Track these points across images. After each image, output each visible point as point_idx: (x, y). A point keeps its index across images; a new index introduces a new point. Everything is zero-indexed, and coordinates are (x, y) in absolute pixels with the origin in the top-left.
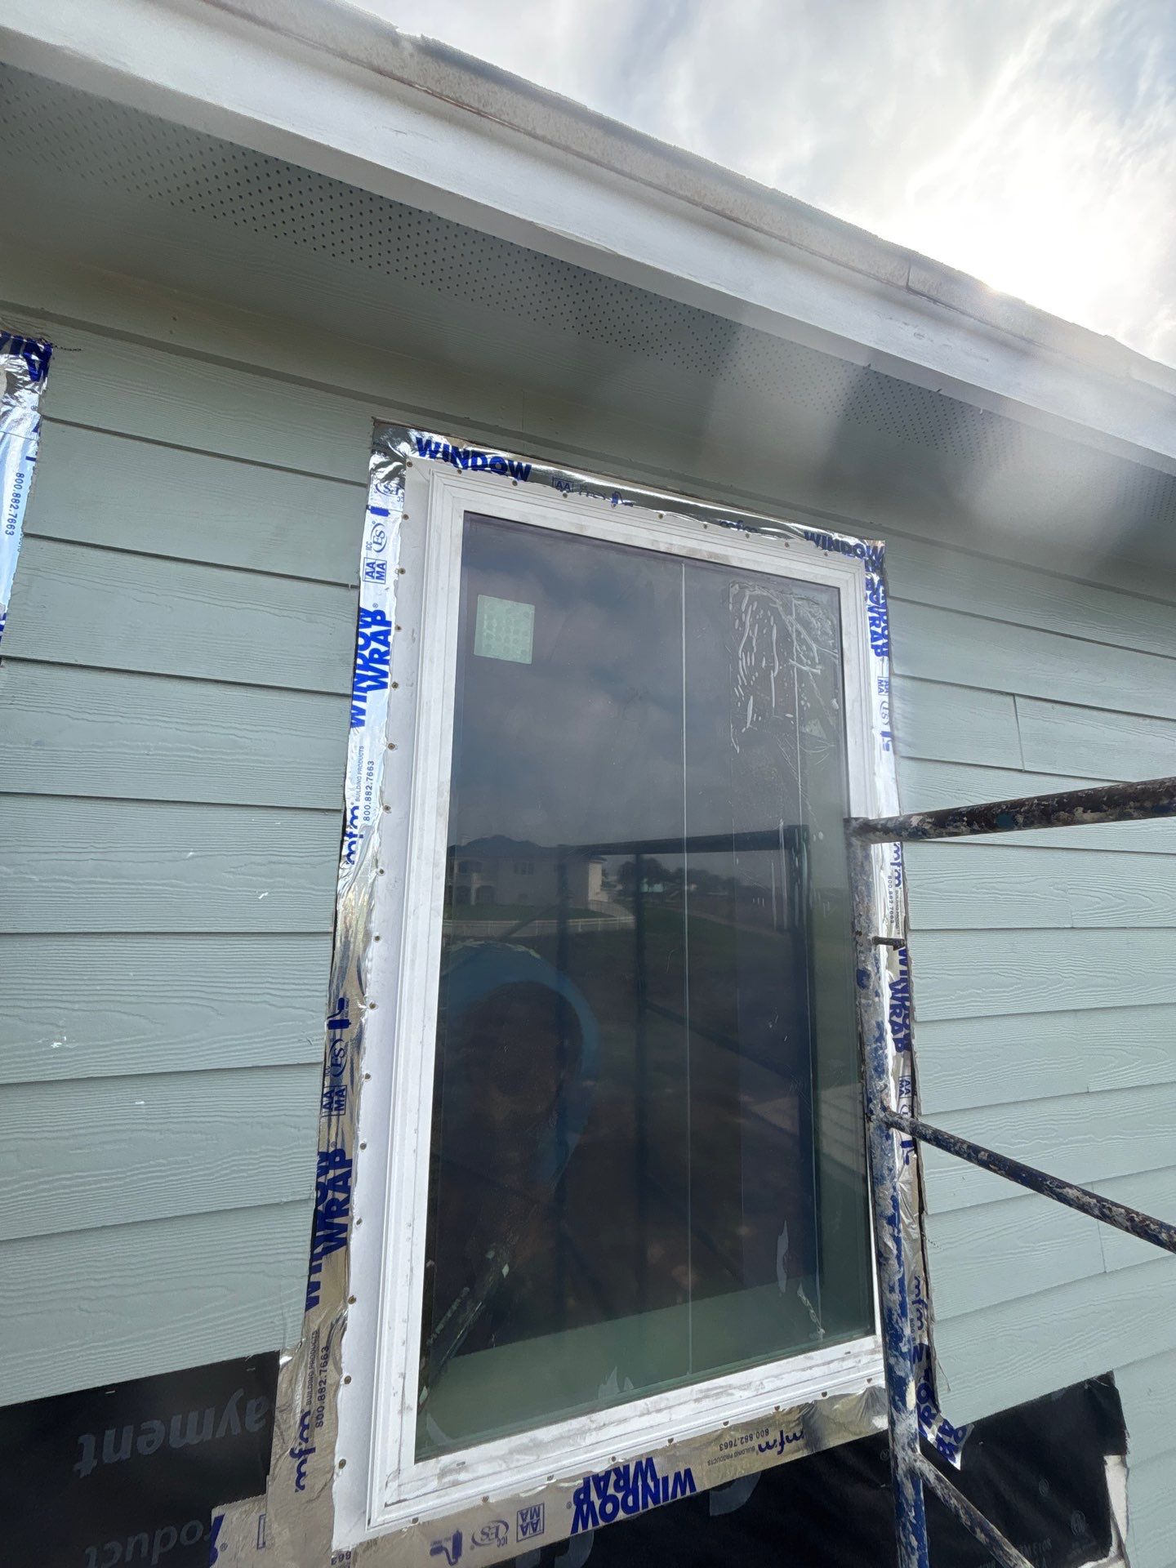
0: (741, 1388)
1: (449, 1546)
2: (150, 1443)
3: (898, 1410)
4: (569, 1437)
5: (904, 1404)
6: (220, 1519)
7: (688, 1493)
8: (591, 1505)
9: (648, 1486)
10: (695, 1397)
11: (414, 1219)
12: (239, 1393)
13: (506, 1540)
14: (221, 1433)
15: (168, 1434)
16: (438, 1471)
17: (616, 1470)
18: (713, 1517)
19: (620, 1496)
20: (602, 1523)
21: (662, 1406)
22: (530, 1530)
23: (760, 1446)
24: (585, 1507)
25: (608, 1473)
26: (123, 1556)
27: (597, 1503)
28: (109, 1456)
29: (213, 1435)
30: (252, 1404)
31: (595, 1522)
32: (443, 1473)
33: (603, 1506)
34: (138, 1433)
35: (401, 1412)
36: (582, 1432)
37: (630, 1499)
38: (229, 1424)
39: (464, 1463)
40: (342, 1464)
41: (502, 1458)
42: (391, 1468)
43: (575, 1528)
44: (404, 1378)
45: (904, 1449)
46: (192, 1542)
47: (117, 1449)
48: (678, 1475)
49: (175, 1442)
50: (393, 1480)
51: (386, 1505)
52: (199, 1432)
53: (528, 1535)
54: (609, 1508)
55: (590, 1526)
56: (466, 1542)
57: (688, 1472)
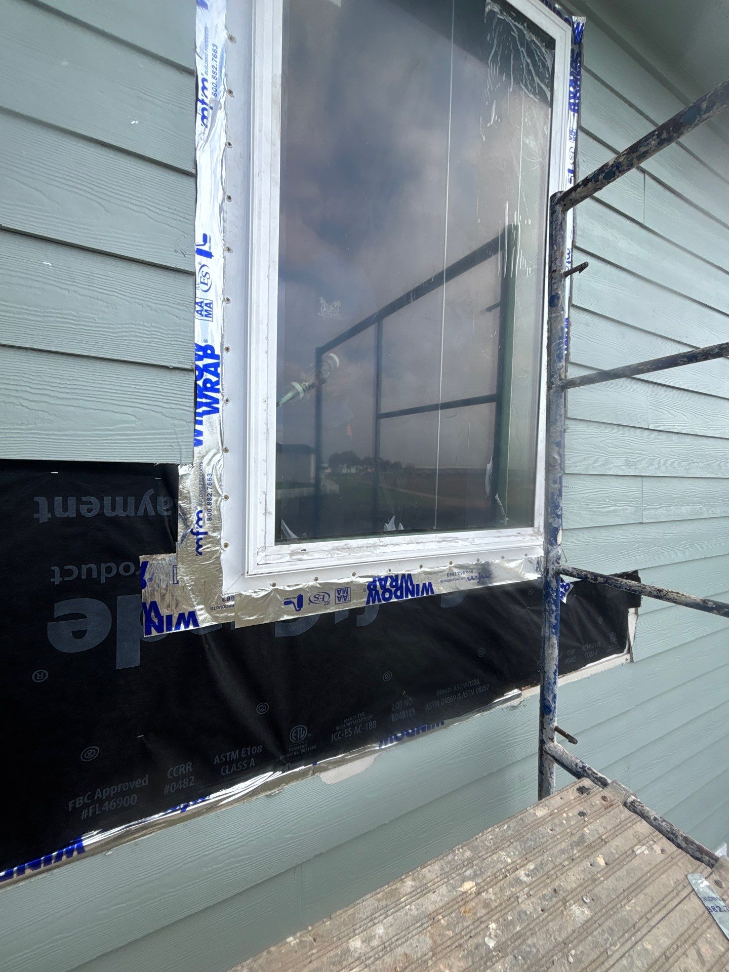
0: (462, 540)
1: (295, 601)
2: (90, 511)
3: (552, 545)
4: (367, 547)
5: (556, 540)
6: (145, 564)
7: (430, 594)
8: (377, 593)
9: (409, 588)
10: (437, 540)
11: (268, 398)
12: (151, 492)
13: (328, 602)
14: (141, 512)
15: (102, 507)
16: (289, 552)
17: (391, 577)
18: (442, 608)
19: (393, 590)
20: (383, 602)
21: (420, 541)
22: (343, 600)
23: (468, 578)
24: (374, 592)
25: (386, 578)
26: (80, 574)
27: (381, 592)
28: (59, 513)
29: (136, 514)
30: (161, 499)
31: (379, 600)
32: (293, 554)
33: (383, 594)
34: (79, 502)
35: (265, 514)
36: (375, 546)
37: (399, 593)
38: (146, 509)
39: (305, 550)
40: (226, 545)
41: (328, 551)
42: (260, 544)
43: (368, 602)
44: (266, 495)
45: (553, 564)
46: (128, 574)
47: (65, 509)
48: (424, 585)
49: (108, 512)
50: (262, 551)
51: (258, 564)
52: (125, 509)
53: (341, 602)
54: (387, 595)
55: (377, 603)
56: (305, 601)
57: (430, 584)
